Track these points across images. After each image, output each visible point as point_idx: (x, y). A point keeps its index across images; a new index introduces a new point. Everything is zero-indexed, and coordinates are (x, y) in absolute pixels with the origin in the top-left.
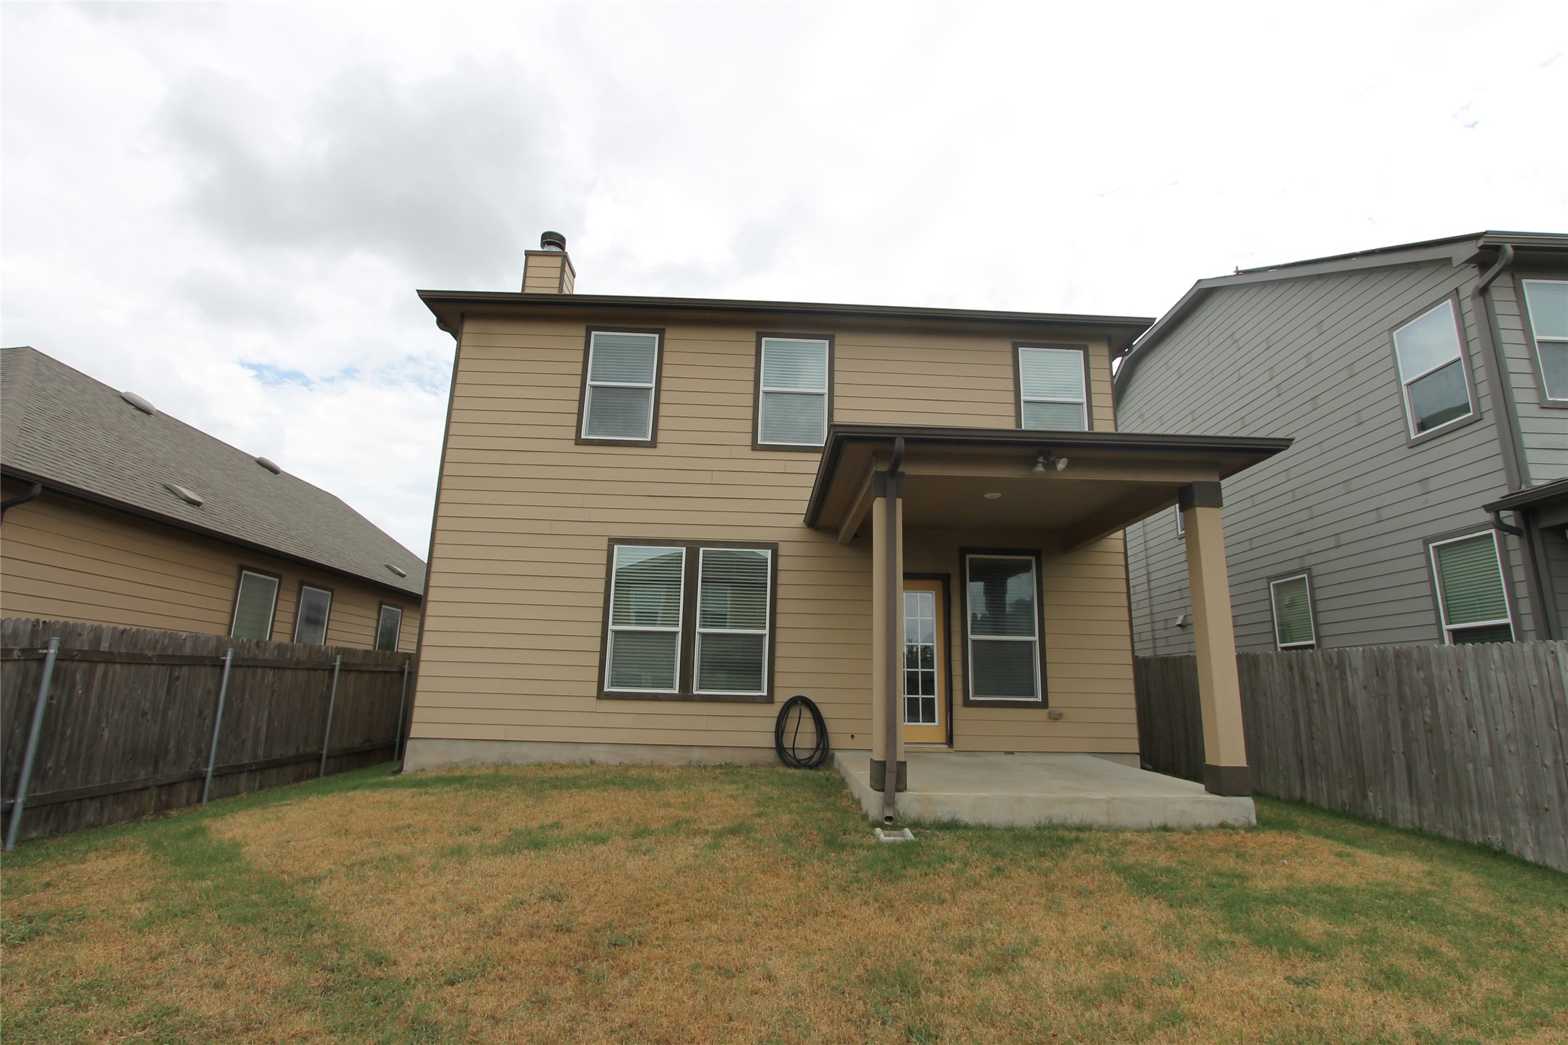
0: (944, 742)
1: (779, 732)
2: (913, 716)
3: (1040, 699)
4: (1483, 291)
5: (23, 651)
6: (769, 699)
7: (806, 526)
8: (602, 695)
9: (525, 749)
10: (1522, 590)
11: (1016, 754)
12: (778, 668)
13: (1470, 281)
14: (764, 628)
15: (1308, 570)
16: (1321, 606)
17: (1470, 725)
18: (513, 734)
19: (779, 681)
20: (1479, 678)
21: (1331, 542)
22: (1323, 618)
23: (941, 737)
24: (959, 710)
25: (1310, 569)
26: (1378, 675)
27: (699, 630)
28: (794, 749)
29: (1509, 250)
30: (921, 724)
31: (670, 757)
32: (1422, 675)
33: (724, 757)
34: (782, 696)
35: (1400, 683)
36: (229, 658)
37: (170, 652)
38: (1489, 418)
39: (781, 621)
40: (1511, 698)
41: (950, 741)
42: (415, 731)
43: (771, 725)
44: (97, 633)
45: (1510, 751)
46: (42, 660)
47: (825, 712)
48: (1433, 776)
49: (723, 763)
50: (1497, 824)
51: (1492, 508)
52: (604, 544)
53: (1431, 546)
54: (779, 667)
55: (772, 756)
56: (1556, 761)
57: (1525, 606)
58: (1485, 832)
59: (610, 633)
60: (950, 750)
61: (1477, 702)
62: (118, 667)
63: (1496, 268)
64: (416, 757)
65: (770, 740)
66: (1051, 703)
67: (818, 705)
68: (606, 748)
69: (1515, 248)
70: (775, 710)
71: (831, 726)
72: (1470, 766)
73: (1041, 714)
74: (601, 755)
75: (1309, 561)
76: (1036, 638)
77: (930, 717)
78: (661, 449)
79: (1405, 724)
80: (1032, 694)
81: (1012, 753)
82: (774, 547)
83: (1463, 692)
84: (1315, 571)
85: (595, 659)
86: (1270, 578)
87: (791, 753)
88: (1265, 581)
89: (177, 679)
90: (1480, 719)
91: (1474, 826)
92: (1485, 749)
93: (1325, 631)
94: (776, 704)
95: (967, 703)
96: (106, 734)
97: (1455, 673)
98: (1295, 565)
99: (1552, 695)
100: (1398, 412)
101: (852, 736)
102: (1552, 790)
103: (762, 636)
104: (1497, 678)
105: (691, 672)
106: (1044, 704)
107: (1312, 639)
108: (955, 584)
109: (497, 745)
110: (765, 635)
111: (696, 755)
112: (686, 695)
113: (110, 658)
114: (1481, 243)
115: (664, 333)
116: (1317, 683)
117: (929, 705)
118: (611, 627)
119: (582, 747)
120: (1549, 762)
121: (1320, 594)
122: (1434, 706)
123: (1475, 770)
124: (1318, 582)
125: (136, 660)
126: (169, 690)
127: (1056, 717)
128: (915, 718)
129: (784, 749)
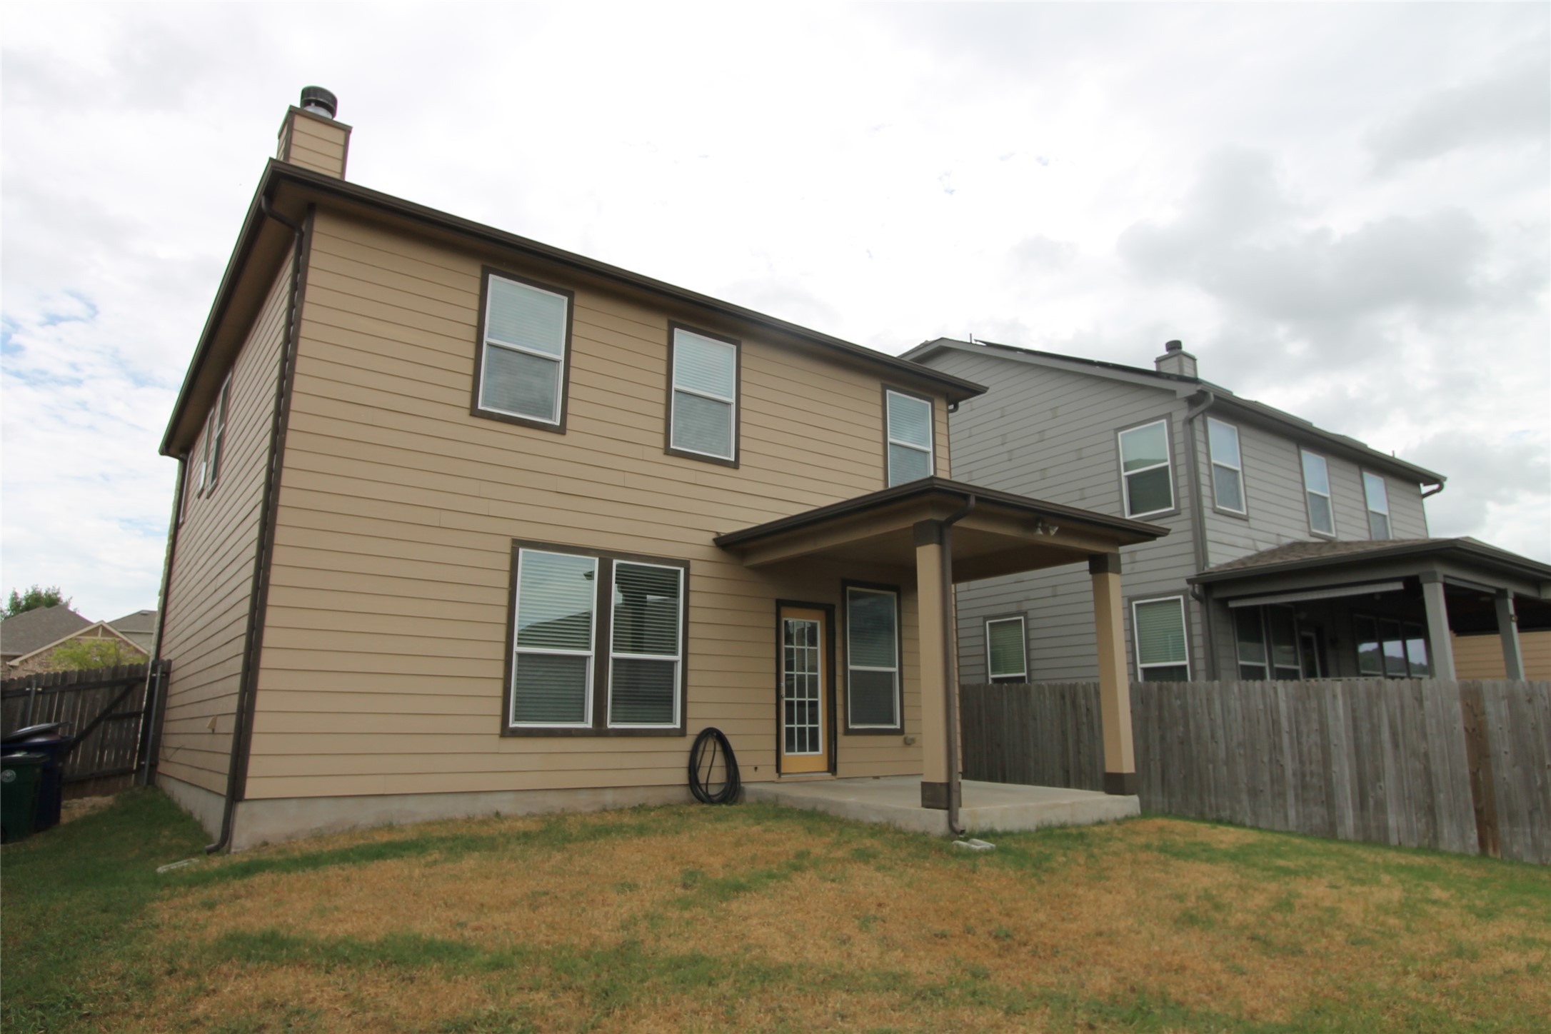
0: (826, 769)
1: (693, 769)
2: (790, 747)
3: (898, 727)
4: (1190, 421)
6: (682, 733)
7: (714, 545)
8: (506, 732)
9: (411, 804)
10: (1198, 641)
11: (882, 778)
12: (690, 698)
13: (1181, 413)
14: (677, 653)
15: (1025, 614)
16: (1033, 644)
17: (1213, 737)
19: (691, 712)
20: (1222, 705)
21: (1048, 592)
22: (1034, 654)
23: (823, 765)
24: (841, 739)
25: (1026, 613)
26: (1142, 702)
27: (612, 654)
28: (707, 784)
29: (1212, 395)
30: (808, 753)
31: (583, 803)
32: (1179, 702)
33: (636, 798)
34: (695, 728)
35: (1160, 708)
38: (1186, 514)
39: (692, 646)
40: (1244, 718)
41: (832, 767)
43: (684, 760)
45: (1240, 754)
47: (734, 743)
48: (1182, 776)
49: (637, 805)
50: (1227, 804)
51: (1190, 581)
52: (507, 548)
53: (1134, 604)
54: (692, 696)
55: (682, 794)
56: (1271, 760)
57: (1199, 653)
58: (1218, 810)
59: (514, 657)
60: (833, 778)
61: (1219, 721)
63: (1202, 407)
65: (682, 777)
66: (907, 730)
67: (728, 737)
68: (511, 796)
69: (1216, 397)
70: (687, 744)
71: (740, 759)
72: (1211, 767)
73: (898, 740)
74: (505, 805)
75: (1025, 606)
76: (896, 669)
77: (814, 747)
78: (569, 437)
79: (1163, 738)
80: (892, 721)
81: (877, 778)
82: (686, 564)
83: (1209, 714)
84: (1031, 614)
85: (498, 688)
86: (986, 618)
87: (704, 788)
88: (981, 619)
90: (1220, 733)
91: (1211, 807)
92: (1222, 754)
93: (1035, 665)
94: (688, 737)
95: (848, 732)
97: (1204, 702)
98: (1013, 608)
99: (1272, 716)
100: (1116, 496)
101: (756, 768)
102: (1267, 778)
103: (674, 663)
104: (1235, 704)
105: (605, 703)
106: (901, 731)
107: (1024, 672)
108: (838, 615)
110: (677, 662)
111: (609, 797)
112: (599, 731)
114: (1199, 387)
115: (573, 298)
116: (1088, 709)
117: (814, 733)
118: (516, 649)
119: (483, 797)
120: (1266, 759)
121: (1033, 635)
122: (1186, 725)
123: (1214, 768)
124: (1032, 624)
127: (908, 743)
128: (802, 748)
129: (699, 785)
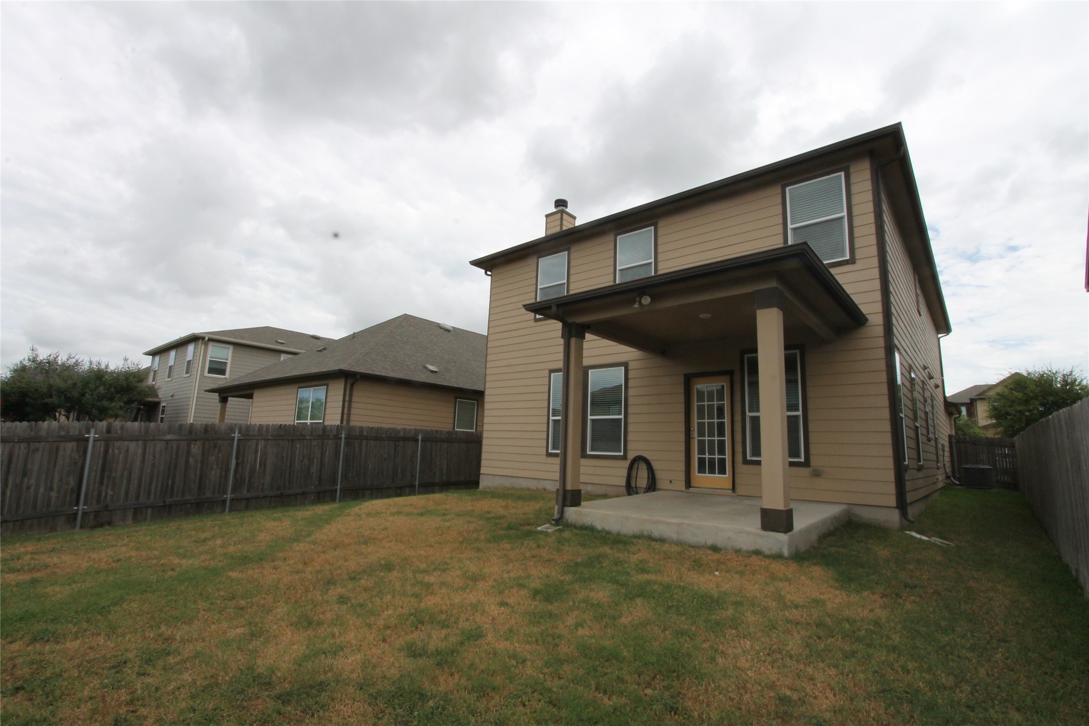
0: (730, 489)
1: (629, 477)
2: (701, 469)
3: (802, 460)
5: (334, 436)
6: (624, 457)
8: (548, 454)
12: (629, 439)
14: (621, 414)
18: (515, 473)
19: (630, 446)
23: (727, 485)
24: (741, 467)
27: (590, 417)
28: (636, 487)
30: (717, 475)
33: (603, 490)
34: (631, 455)
36: (420, 438)
37: (393, 435)
39: (630, 410)
41: (734, 489)
42: (483, 470)
43: (625, 473)
44: (361, 429)
46: (341, 438)
47: (655, 465)
52: (547, 373)
54: (630, 437)
55: (624, 490)
59: (551, 421)
60: (734, 494)
62: (372, 442)
64: (484, 483)
65: (623, 482)
67: (651, 462)
68: (551, 482)
70: (627, 464)
71: (658, 475)
73: (805, 471)
76: (800, 413)
77: (722, 471)
80: (798, 455)
82: (625, 366)
85: (546, 435)
87: (634, 490)
89: (398, 446)
94: (627, 460)
95: (745, 462)
96: (370, 466)
101: (671, 482)
103: (620, 419)
105: (586, 441)
106: (807, 464)
108: (737, 377)
109: (510, 478)
110: (622, 419)
111: (590, 488)
112: (583, 455)
113: (367, 438)
115: (570, 250)
117: (722, 462)
118: (551, 418)
119: (541, 481)
125: (378, 439)
126: (395, 450)
127: (817, 474)
128: (712, 471)
129: (632, 487)
